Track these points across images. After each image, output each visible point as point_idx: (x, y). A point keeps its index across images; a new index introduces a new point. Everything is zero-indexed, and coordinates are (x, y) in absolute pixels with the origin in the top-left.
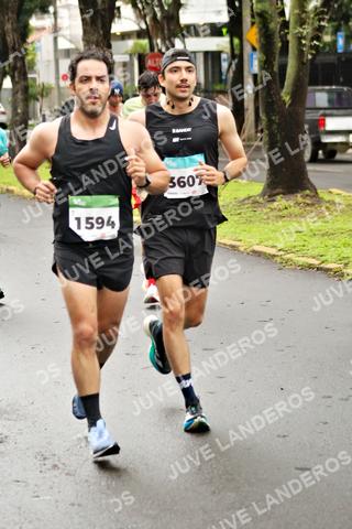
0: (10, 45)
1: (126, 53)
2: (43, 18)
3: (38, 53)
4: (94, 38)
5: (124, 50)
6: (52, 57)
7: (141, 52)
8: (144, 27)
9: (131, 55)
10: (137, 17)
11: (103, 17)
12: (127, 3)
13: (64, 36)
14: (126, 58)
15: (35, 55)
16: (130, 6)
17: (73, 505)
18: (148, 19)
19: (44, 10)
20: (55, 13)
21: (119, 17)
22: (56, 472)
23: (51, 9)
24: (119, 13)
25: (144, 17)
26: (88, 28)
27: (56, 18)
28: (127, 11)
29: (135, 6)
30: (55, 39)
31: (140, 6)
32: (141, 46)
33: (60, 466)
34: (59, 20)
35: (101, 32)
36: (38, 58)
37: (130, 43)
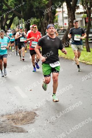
0: (49, 16)
1: (81, 18)
2: (60, 9)
3: (59, 18)
4: (70, 14)
5: (81, 17)
6: (62, 19)
7: (85, 17)
8: (85, 11)
9: (82, 18)
10: (84, 8)
11: (73, 8)
12: (81, 5)
13: (65, 13)
14: (81, 19)
15: (58, 18)
16: (82, 5)
17: (53, 132)
18: (86, 9)
19: (60, 7)
20: (63, 8)
21: (79, 8)
22: (50, 124)
23: (62, 6)
24: (79, 7)
25: (85, 8)
26: (69, 11)
27: (63, 9)
28: (81, 7)
29: (83, 5)
30: (63, 14)
31: (84, 5)
32: (85, 16)
33: (51, 122)
34: (64, 9)
35: (72, 13)
36: (59, 19)
37: (82, 15)
